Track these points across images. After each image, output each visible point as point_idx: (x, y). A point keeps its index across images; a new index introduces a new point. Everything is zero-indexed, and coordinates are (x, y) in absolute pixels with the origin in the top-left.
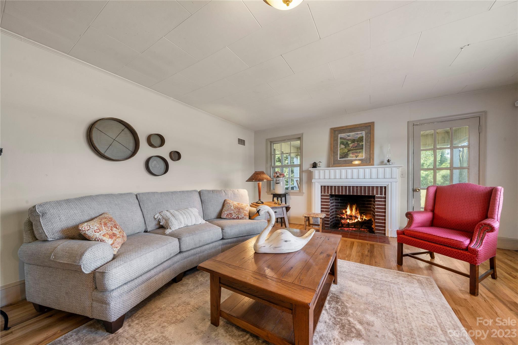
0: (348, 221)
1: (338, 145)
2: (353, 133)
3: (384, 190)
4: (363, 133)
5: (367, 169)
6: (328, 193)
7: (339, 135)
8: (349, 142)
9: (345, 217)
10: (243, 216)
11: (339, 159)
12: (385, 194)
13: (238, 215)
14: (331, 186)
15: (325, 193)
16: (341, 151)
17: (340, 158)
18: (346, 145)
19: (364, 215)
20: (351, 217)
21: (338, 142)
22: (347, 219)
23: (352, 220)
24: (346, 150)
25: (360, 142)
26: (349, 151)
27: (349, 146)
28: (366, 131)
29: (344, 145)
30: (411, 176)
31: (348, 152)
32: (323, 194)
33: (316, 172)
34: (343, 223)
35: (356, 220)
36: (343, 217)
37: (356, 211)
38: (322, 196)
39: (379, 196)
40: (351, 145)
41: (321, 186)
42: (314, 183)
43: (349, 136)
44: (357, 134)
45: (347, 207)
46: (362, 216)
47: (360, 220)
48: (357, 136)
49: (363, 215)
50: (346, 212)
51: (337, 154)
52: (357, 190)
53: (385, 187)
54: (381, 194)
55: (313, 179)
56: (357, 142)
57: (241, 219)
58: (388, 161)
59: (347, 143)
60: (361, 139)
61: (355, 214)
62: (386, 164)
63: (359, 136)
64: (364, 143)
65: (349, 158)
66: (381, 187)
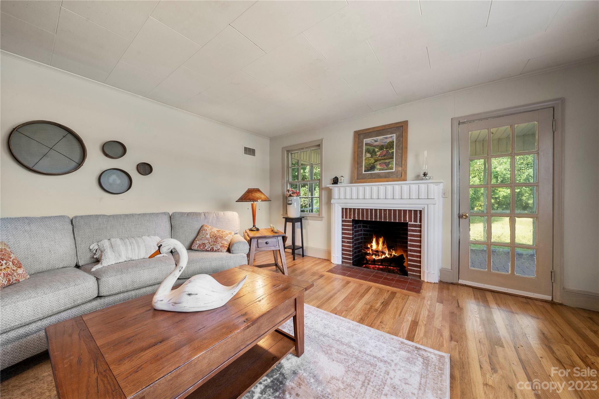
0: (374, 257)
1: (363, 153)
2: (382, 137)
3: (419, 215)
4: (394, 137)
5: (397, 186)
6: (350, 218)
7: (365, 140)
8: (376, 150)
9: (371, 252)
10: (219, 247)
11: (363, 172)
12: (420, 222)
13: (212, 246)
14: (353, 209)
15: (347, 219)
16: (367, 161)
17: (365, 171)
18: (373, 153)
19: (393, 250)
20: (377, 252)
21: (363, 150)
22: (372, 255)
23: (379, 256)
24: (372, 161)
25: (390, 149)
26: (376, 161)
27: (376, 155)
28: (398, 133)
29: (370, 154)
30: (456, 197)
31: (374, 162)
32: (344, 219)
33: (336, 190)
34: (368, 259)
35: (383, 256)
36: (368, 252)
37: (384, 244)
38: (343, 221)
39: (413, 223)
40: (378, 153)
41: (343, 209)
42: (333, 204)
43: (376, 141)
44: (386, 138)
45: (374, 239)
46: (391, 252)
47: (388, 256)
48: (386, 140)
49: (391, 250)
50: (371, 246)
51: (362, 166)
52: (385, 215)
53: (421, 211)
54: (415, 221)
55: (332, 199)
56: (386, 149)
57: (216, 251)
58: (425, 175)
59: (374, 151)
60: (390, 145)
61: (382, 249)
62: (422, 179)
63: (388, 141)
64: (394, 150)
65: (376, 171)
66: (416, 211)
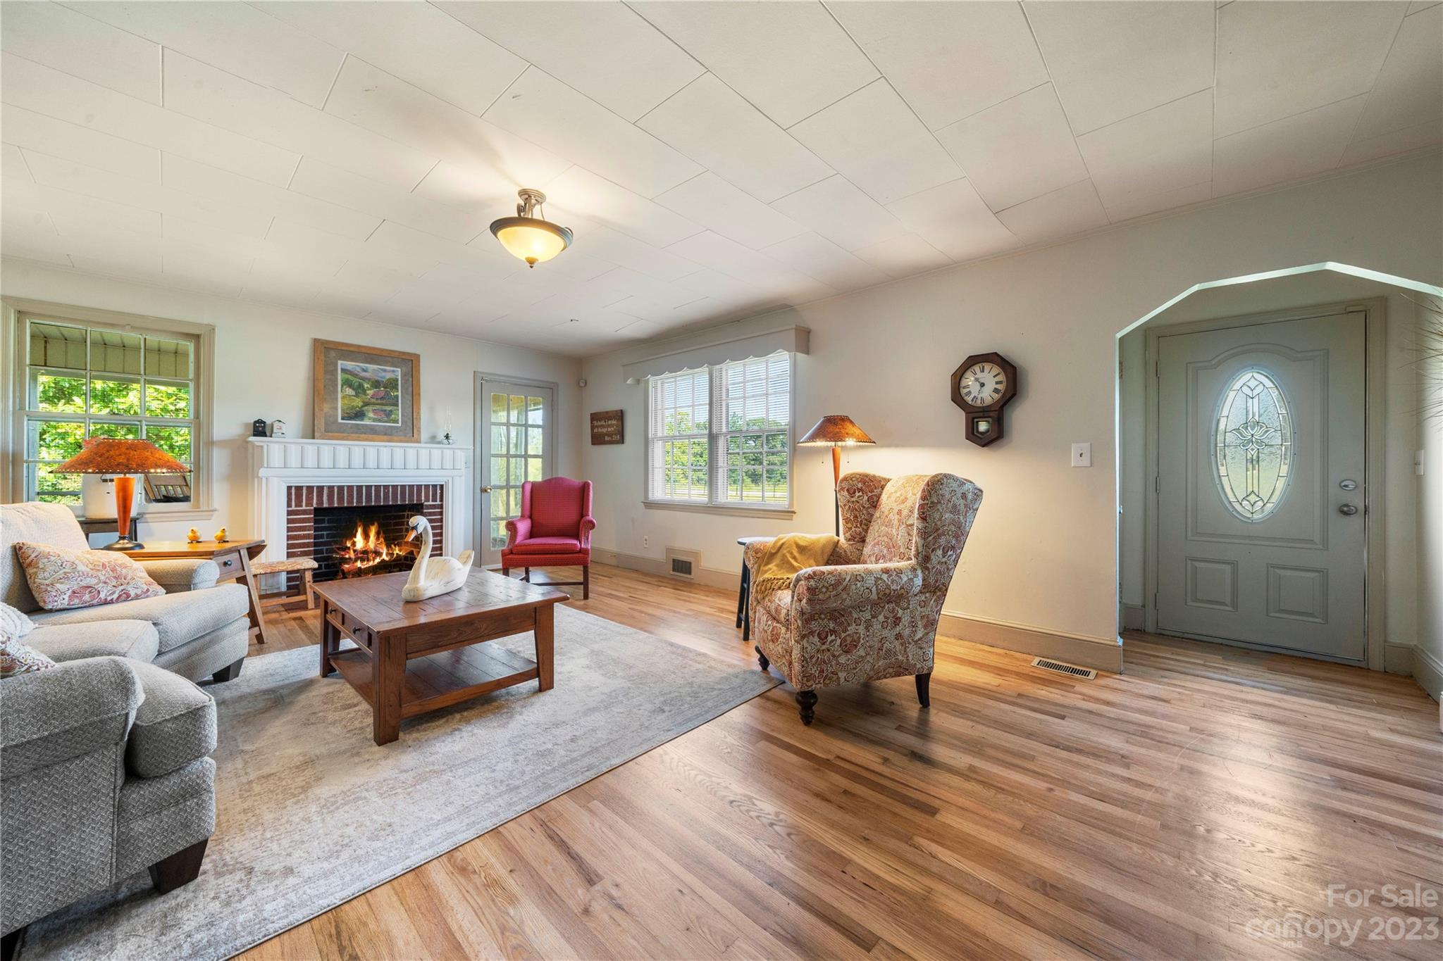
0: (359, 564)
1: (337, 385)
2: (375, 367)
3: (439, 491)
4: (398, 373)
5: (411, 449)
6: (309, 503)
7: (340, 362)
8: (366, 386)
9: (352, 555)
11: (340, 420)
12: (442, 500)
14: (318, 487)
15: (302, 506)
16: (346, 402)
17: (342, 419)
18: (359, 390)
19: (395, 545)
20: (364, 555)
21: (337, 378)
22: (356, 561)
23: (368, 560)
24: (358, 402)
25: (392, 390)
26: (366, 404)
27: (365, 393)
28: (404, 369)
29: (353, 389)
30: (478, 467)
31: (362, 407)
32: (293, 508)
34: (346, 570)
35: (378, 560)
36: (347, 556)
37: (378, 539)
38: (289, 513)
39: (431, 503)
40: (370, 392)
41: (289, 488)
42: (264, 478)
43: (364, 370)
44: (385, 371)
45: (357, 531)
46: (392, 549)
47: (387, 559)
48: (383, 374)
49: (393, 546)
50: (354, 544)
51: (336, 409)
52: (386, 494)
53: (442, 486)
54: (434, 500)
55: (261, 466)
56: (385, 388)
58: (447, 437)
59: (361, 386)
60: (392, 384)
61: (376, 546)
62: (443, 443)
63: (389, 376)
64: (400, 393)
65: (366, 422)
66: (435, 486)
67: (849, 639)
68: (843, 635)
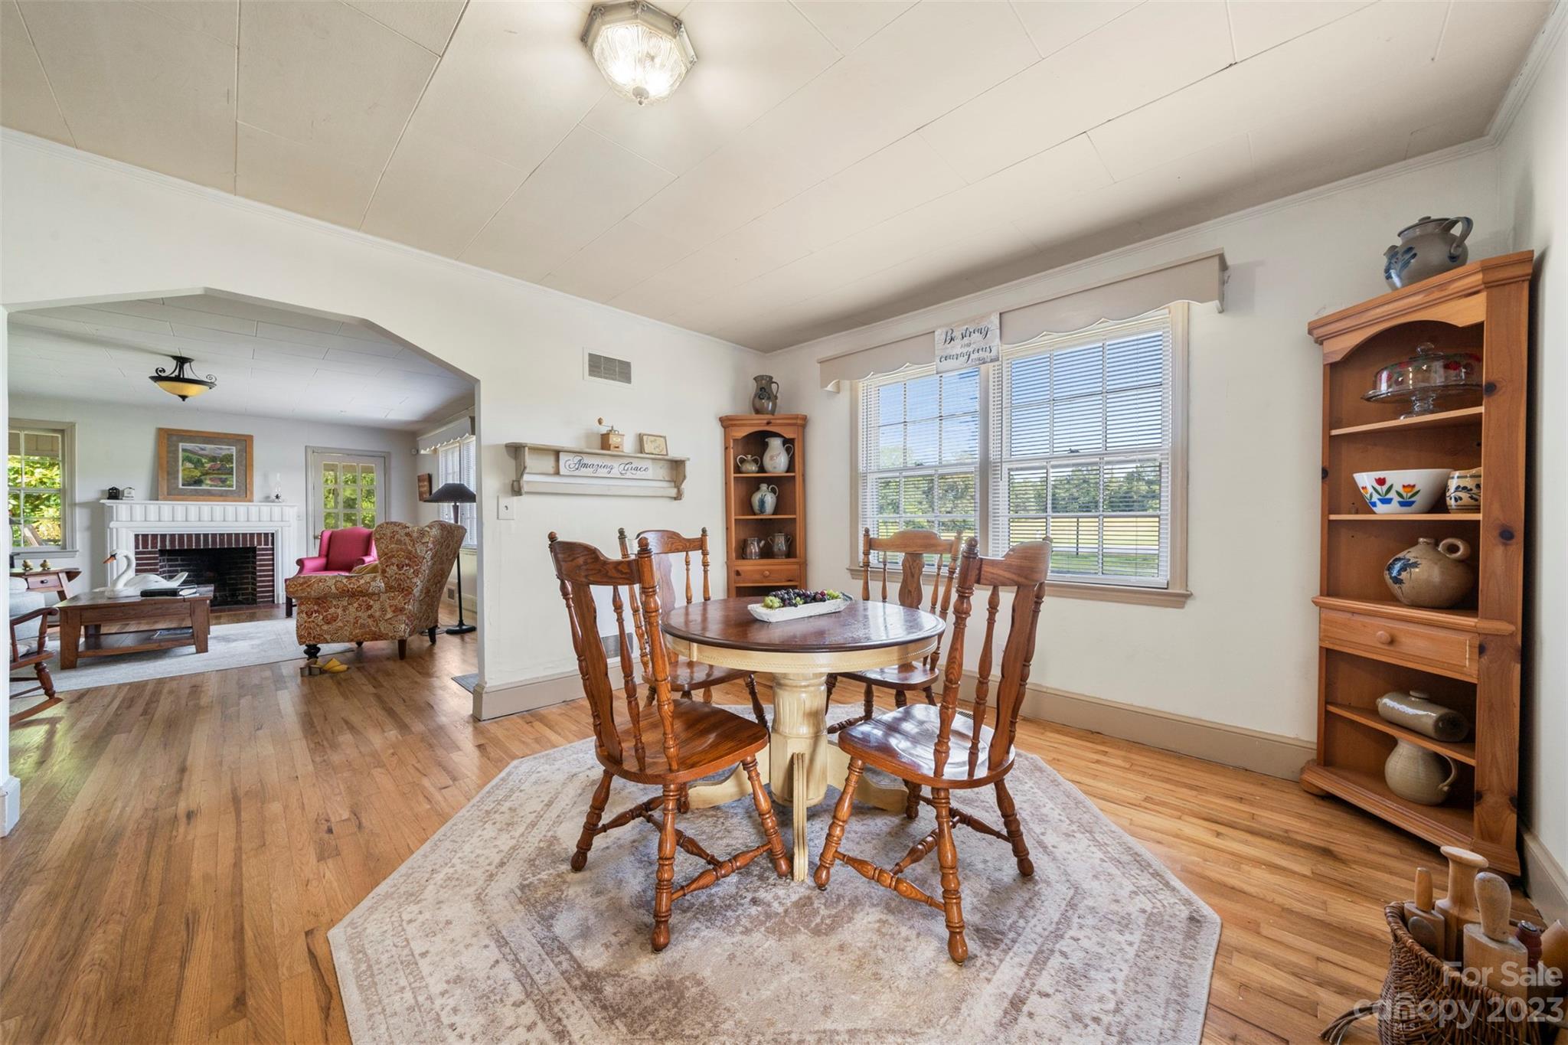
1: (178, 461)
2: (213, 446)
3: (270, 538)
4: (233, 450)
5: (242, 507)
6: (154, 547)
7: (181, 444)
8: (204, 460)
11: (180, 486)
12: (273, 544)
14: (161, 535)
15: (147, 548)
16: (186, 473)
17: (183, 485)
18: (198, 464)
21: (178, 457)
24: (197, 473)
25: (226, 463)
26: (204, 474)
27: (203, 466)
28: (239, 447)
29: (193, 463)
30: (311, 519)
31: (201, 476)
32: (141, 549)
33: (121, 508)
38: (138, 553)
39: (263, 546)
40: (208, 465)
41: (137, 536)
42: (115, 530)
43: (202, 449)
44: (221, 449)
48: (219, 451)
51: (177, 478)
53: (273, 534)
54: (266, 543)
55: (111, 519)
56: (221, 461)
58: (277, 497)
59: (199, 461)
60: (228, 458)
62: (273, 502)
63: (224, 453)
64: (234, 465)
65: (204, 487)
66: (266, 535)
67: (329, 617)
68: (325, 614)
